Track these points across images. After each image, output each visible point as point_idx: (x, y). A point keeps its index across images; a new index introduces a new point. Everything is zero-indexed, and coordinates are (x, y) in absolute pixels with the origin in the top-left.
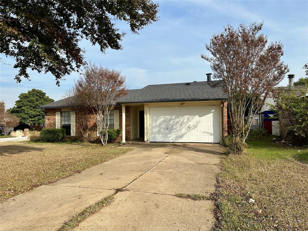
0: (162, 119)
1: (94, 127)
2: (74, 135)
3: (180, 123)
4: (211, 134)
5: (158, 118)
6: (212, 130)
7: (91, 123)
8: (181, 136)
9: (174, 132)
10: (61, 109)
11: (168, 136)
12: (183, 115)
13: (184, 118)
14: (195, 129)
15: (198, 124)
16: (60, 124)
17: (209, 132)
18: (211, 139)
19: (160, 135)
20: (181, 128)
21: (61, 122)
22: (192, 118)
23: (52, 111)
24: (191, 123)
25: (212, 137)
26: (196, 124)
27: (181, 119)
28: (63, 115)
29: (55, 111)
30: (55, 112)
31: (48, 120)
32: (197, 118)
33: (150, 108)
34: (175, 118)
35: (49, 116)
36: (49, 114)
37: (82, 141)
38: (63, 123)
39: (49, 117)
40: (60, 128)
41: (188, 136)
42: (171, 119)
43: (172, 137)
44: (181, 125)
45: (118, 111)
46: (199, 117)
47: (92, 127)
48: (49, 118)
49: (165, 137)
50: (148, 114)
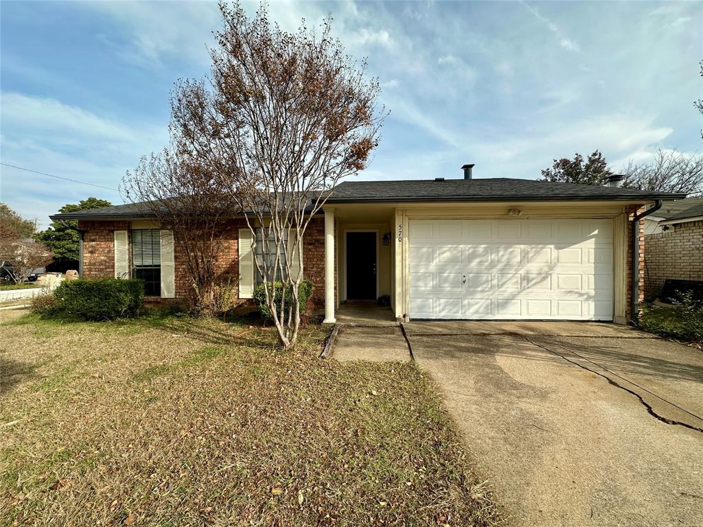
0: (444, 253)
1: (231, 275)
2: (172, 295)
3: (500, 266)
4: (589, 298)
5: (433, 253)
6: (593, 286)
7: (222, 263)
8: (504, 304)
9: (483, 291)
10: (130, 223)
11: (466, 302)
12: (509, 244)
13: (512, 252)
14: (545, 282)
15: (551, 268)
16: (126, 264)
17: (583, 292)
18: (588, 311)
19: (442, 301)
20: (504, 280)
21: (131, 260)
22: (537, 253)
23: (102, 228)
24: (534, 267)
25: (592, 304)
26: (546, 269)
27: (502, 255)
28: (138, 238)
29: (112, 228)
30: (113, 232)
31: (91, 252)
32: (550, 252)
33: (410, 221)
34: (486, 251)
35: (93, 241)
36: (93, 238)
37: (195, 314)
38: (137, 262)
39: (93, 243)
40: (127, 277)
41: (524, 303)
42: (473, 256)
43: (475, 307)
44: (503, 272)
46: (558, 248)
47: (227, 272)
48: (92, 246)
49: (455, 305)
50: (406, 239)
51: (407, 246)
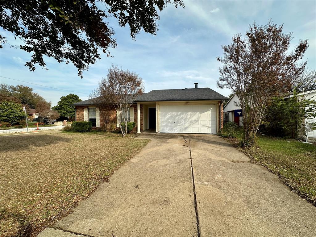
0: (169, 115)
1: (114, 121)
2: (99, 126)
3: (184, 118)
5: (166, 115)
6: (210, 124)
7: (112, 117)
8: (185, 129)
9: (179, 125)
10: (88, 106)
11: (175, 128)
12: (187, 112)
13: (187, 115)
15: (199, 119)
16: (87, 117)
17: (207, 126)
18: (209, 131)
20: (185, 122)
21: (88, 116)
22: (194, 115)
23: (81, 108)
25: (210, 129)
26: (197, 119)
27: (185, 115)
28: (90, 111)
29: (84, 108)
31: (78, 114)
32: (198, 114)
33: (161, 106)
34: (180, 114)
36: (79, 110)
37: (105, 131)
38: (90, 117)
39: (79, 112)
40: (87, 121)
42: (177, 116)
44: (185, 120)
45: (134, 108)
46: (200, 113)
47: (113, 120)
49: (172, 129)
50: (158, 111)
51: (159, 113)
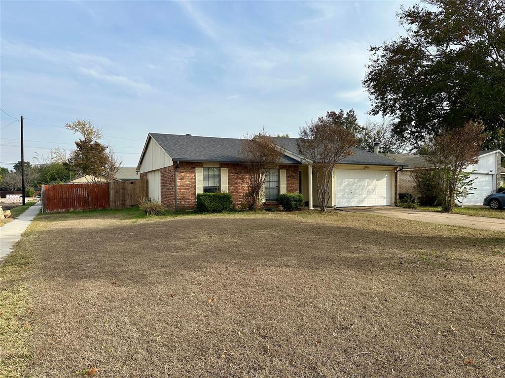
0: (345, 182)
3: (361, 187)
4: (385, 198)
5: (342, 182)
6: (386, 194)
9: (357, 196)
10: (202, 164)
11: (352, 200)
12: (364, 179)
13: (365, 182)
14: (373, 193)
15: (375, 188)
16: (202, 186)
17: (383, 196)
18: (385, 203)
19: (345, 200)
20: (363, 192)
22: (371, 182)
23: (188, 166)
24: (371, 187)
25: (386, 200)
27: (362, 183)
28: (206, 172)
30: (195, 168)
31: (181, 179)
32: (375, 182)
34: (358, 182)
35: (182, 172)
36: (182, 171)
38: (206, 185)
39: (182, 174)
41: (368, 200)
42: (354, 183)
43: (355, 202)
44: (362, 189)
45: (286, 170)
46: (377, 181)
48: (181, 176)
49: (349, 201)
50: (335, 177)
51: (336, 179)
